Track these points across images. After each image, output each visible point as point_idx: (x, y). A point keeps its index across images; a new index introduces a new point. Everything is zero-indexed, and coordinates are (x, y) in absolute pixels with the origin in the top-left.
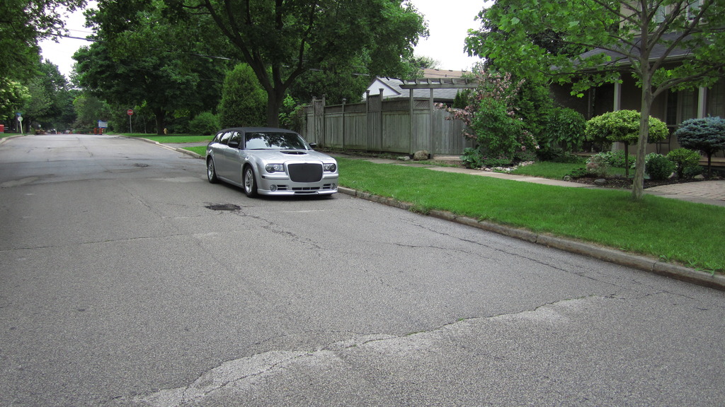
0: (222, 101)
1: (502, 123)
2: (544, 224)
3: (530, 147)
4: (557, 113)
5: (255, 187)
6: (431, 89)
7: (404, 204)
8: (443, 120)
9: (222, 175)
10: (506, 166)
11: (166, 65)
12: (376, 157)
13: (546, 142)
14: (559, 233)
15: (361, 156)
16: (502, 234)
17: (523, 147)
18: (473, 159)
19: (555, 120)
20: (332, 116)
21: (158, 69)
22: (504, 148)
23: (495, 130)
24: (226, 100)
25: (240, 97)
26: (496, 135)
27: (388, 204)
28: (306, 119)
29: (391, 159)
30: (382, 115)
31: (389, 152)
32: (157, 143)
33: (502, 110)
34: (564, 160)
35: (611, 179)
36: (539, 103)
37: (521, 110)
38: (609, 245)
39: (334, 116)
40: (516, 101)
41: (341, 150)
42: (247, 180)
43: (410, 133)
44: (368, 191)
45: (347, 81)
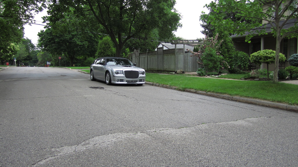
0: (97, 52)
1: (214, 57)
2: (235, 92)
3: (226, 68)
4: (237, 54)
5: (110, 81)
6: (184, 44)
7: (173, 87)
8: (189, 57)
9: (97, 77)
10: (216, 75)
11: (75, 38)
12: (161, 73)
13: (232, 66)
14: (242, 95)
15: (154, 73)
16: (217, 97)
17: (223, 67)
18: (202, 73)
19: (236, 56)
21: (72, 40)
22: (215, 68)
23: (211, 60)
24: (99, 52)
25: (105, 50)
26: (212, 62)
27: (167, 88)
28: (132, 59)
29: (167, 73)
30: (163, 55)
31: (166, 71)
32: (70, 69)
33: (214, 52)
34: (240, 73)
35: (261, 79)
36: (229, 50)
37: (222, 52)
38: (265, 100)
39: (143, 57)
40: (220, 49)
42: (107, 78)
43: (175, 63)
44: (158, 83)
45: (149, 43)
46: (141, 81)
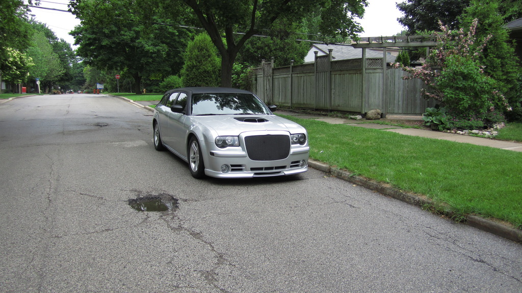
0: (185, 67)
1: (475, 81)
5: (202, 166)
7: (410, 195)
10: (479, 128)
11: (141, 38)
15: (310, 114)
18: (440, 121)
20: (280, 76)
21: (135, 42)
22: (475, 109)
24: (188, 65)
25: (199, 62)
26: (466, 94)
28: (256, 80)
29: (342, 118)
30: (331, 74)
31: (338, 111)
32: (132, 101)
33: (474, 67)
36: (506, 60)
37: (487, 68)
39: (282, 76)
40: (481, 58)
41: (289, 108)
42: (192, 155)
43: (362, 93)
44: (346, 168)
45: (292, 46)
46: (295, 164)
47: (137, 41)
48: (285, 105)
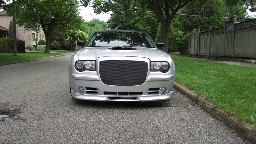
11: (137, 23)
12: (230, 60)
15: (220, 60)
20: (204, 37)
28: (191, 41)
29: (240, 62)
30: (234, 33)
31: (239, 57)
41: (208, 56)
45: (215, 21)
46: (154, 91)
47: (136, 25)
48: (206, 55)
